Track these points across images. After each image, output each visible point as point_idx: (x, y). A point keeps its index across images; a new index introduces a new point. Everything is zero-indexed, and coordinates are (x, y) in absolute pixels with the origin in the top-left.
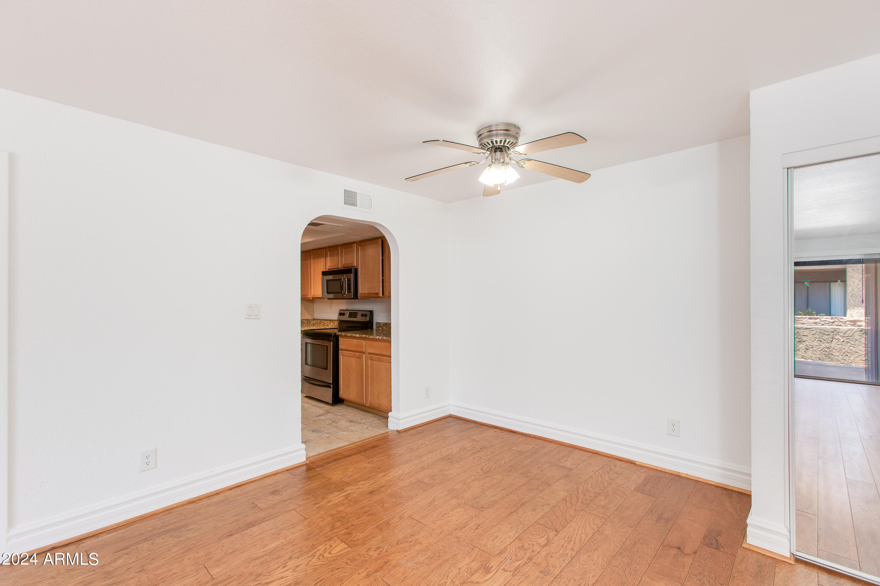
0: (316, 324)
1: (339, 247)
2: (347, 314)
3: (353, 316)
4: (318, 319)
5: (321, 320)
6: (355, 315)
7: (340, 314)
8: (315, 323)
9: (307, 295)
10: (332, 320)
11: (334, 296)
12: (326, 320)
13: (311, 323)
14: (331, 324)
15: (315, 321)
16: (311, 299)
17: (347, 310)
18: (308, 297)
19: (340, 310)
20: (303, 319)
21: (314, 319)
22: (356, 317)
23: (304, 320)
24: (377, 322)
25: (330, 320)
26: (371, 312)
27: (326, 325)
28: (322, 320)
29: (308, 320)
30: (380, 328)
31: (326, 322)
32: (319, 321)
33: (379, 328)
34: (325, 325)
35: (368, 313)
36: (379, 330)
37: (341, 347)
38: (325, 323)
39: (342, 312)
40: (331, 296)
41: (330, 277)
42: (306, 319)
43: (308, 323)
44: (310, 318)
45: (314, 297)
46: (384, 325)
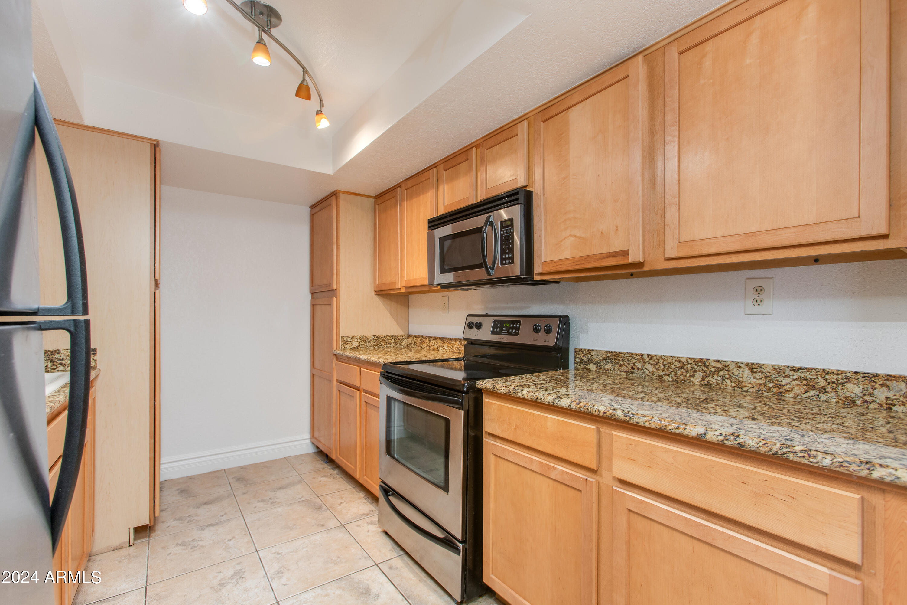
0: (413, 346)
1: (474, 149)
2: (488, 324)
3: (505, 330)
4: (416, 337)
5: (422, 337)
6: (513, 328)
7: (470, 326)
8: (411, 344)
9: (394, 283)
10: (448, 339)
11: (455, 277)
12: (435, 338)
13: (403, 344)
14: (446, 347)
15: (410, 340)
16: (403, 290)
17: (486, 315)
18: (397, 287)
19: (469, 315)
20: (387, 336)
21: (409, 336)
22: (516, 334)
23: (388, 338)
24: (581, 350)
25: (442, 339)
26: (565, 320)
27: (433, 350)
28: (426, 337)
29: (397, 336)
30: (592, 367)
31: (433, 342)
32: (418, 341)
33: (589, 364)
34: (432, 348)
35: (555, 325)
36: (589, 370)
37: (488, 427)
38: (431, 343)
39: (474, 320)
40: (449, 278)
41: (447, 230)
42: (392, 336)
43: (396, 344)
44: (400, 333)
45: (409, 285)
46: (605, 359)
